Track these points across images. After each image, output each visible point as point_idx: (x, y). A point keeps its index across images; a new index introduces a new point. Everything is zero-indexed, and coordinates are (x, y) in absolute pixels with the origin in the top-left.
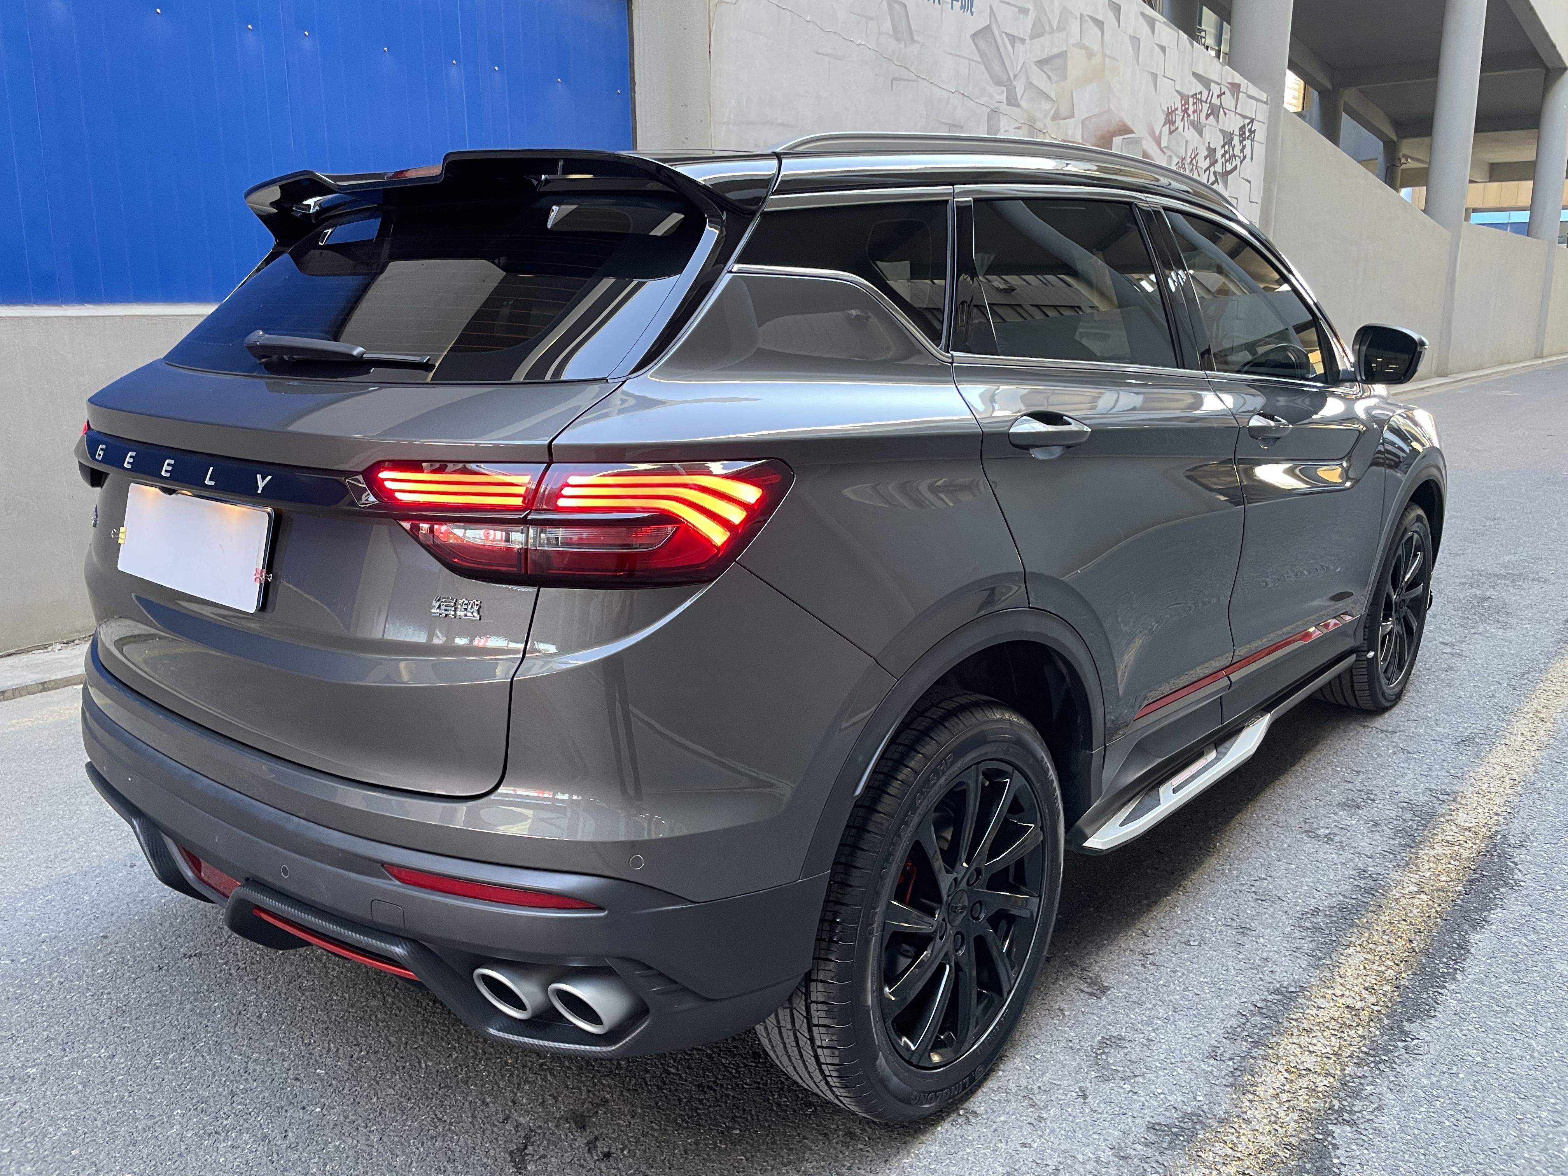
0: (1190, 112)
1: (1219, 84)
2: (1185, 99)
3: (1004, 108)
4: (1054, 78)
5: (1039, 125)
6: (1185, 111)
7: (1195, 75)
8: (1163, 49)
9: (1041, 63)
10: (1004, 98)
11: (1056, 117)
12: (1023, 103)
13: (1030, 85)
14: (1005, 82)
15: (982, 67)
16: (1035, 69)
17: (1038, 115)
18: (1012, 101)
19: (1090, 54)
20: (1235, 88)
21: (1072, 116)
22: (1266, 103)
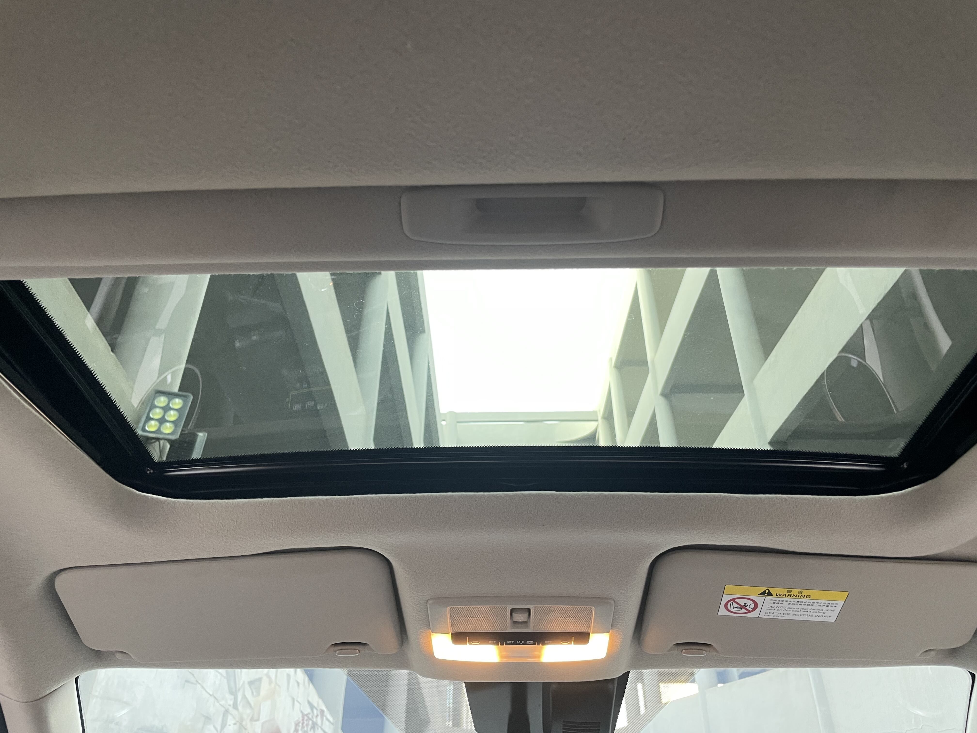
0: (305, 725)
1: (317, 709)
2: (303, 715)
3: (231, 709)
4: (255, 694)
5: (244, 723)
6: (303, 724)
7: (309, 703)
8: (298, 684)
9: (251, 683)
10: (231, 703)
11: (252, 720)
12: (240, 708)
13: (244, 697)
14: (233, 693)
15: (226, 681)
16: (247, 686)
17: (245, 717)
18: (235, 707)
19: (270, 682)
20: (322, 712)
21: (258, 720)
22: (332, 724)
